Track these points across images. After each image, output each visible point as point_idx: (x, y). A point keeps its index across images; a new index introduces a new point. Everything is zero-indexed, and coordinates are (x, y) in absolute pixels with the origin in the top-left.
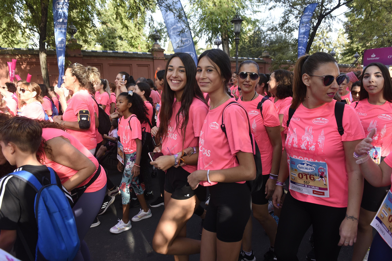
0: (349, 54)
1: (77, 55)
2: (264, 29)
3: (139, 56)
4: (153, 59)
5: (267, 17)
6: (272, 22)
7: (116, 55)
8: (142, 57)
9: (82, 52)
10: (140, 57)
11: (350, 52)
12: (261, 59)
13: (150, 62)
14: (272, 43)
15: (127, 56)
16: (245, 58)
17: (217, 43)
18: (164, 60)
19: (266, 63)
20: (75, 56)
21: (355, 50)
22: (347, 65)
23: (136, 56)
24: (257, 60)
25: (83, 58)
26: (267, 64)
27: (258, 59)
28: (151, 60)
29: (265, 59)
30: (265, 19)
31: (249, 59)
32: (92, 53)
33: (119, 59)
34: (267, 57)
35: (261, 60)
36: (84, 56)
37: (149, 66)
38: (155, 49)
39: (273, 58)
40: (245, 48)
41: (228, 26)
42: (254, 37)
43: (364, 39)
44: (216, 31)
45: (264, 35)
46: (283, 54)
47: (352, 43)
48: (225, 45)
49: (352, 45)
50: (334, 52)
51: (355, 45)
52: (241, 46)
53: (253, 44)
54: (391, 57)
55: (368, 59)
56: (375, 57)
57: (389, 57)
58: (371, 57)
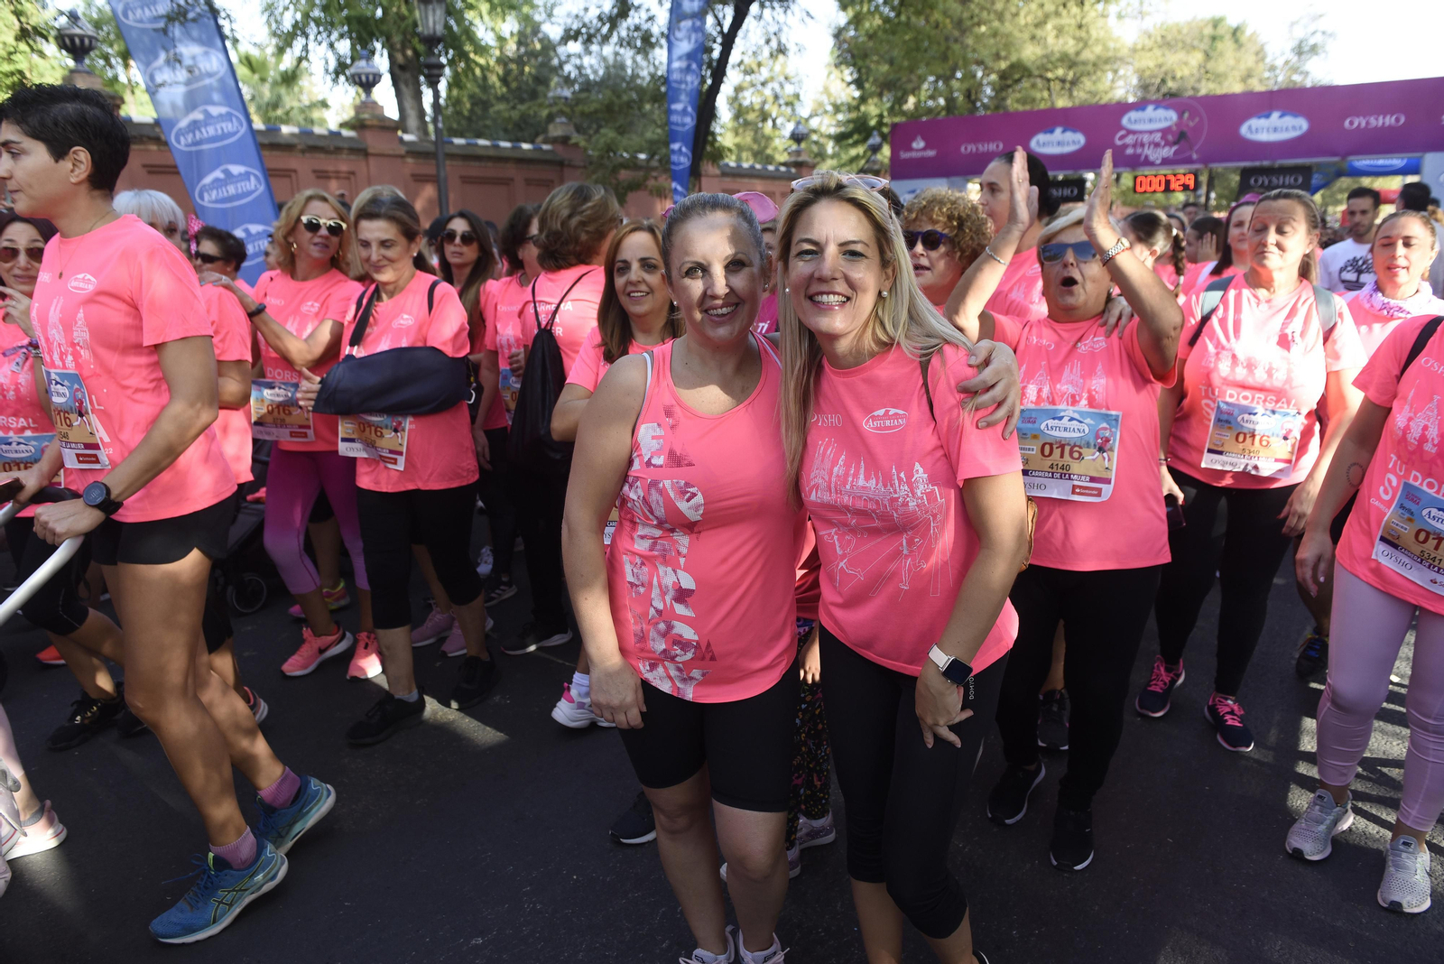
0: (855, 137)
2: (553, 31)
6: (582, 7)
11: (857, 130)
12: (545, 147)
14: (588, 86)
16: (482, 142)
17: (360, 78)
19: (566, 163)
21: (873, 123)
24: (529, 150)
26: (570, 166)
27: (535, 149)
29: (560, 148)
31: (497, 147)
34: (564, 140)
35: (547, 151)
39: (583, 144)
40: (485, 105)
41: (411, 11)
42: (520, 61)
43: (895, 87)
44: (363, 32)
45: (557, 55)
46: (622, 131)
47: (863, 100)
48: (403, 87)
49: (863, 108)
50: (802, 129)
51: (872, 109)
52: (472, 97)
53: (519, 88)
54: (971, 148)
55: (904, 155)
56: (924, 149)
57: (963, 149)
58: (911, 149)
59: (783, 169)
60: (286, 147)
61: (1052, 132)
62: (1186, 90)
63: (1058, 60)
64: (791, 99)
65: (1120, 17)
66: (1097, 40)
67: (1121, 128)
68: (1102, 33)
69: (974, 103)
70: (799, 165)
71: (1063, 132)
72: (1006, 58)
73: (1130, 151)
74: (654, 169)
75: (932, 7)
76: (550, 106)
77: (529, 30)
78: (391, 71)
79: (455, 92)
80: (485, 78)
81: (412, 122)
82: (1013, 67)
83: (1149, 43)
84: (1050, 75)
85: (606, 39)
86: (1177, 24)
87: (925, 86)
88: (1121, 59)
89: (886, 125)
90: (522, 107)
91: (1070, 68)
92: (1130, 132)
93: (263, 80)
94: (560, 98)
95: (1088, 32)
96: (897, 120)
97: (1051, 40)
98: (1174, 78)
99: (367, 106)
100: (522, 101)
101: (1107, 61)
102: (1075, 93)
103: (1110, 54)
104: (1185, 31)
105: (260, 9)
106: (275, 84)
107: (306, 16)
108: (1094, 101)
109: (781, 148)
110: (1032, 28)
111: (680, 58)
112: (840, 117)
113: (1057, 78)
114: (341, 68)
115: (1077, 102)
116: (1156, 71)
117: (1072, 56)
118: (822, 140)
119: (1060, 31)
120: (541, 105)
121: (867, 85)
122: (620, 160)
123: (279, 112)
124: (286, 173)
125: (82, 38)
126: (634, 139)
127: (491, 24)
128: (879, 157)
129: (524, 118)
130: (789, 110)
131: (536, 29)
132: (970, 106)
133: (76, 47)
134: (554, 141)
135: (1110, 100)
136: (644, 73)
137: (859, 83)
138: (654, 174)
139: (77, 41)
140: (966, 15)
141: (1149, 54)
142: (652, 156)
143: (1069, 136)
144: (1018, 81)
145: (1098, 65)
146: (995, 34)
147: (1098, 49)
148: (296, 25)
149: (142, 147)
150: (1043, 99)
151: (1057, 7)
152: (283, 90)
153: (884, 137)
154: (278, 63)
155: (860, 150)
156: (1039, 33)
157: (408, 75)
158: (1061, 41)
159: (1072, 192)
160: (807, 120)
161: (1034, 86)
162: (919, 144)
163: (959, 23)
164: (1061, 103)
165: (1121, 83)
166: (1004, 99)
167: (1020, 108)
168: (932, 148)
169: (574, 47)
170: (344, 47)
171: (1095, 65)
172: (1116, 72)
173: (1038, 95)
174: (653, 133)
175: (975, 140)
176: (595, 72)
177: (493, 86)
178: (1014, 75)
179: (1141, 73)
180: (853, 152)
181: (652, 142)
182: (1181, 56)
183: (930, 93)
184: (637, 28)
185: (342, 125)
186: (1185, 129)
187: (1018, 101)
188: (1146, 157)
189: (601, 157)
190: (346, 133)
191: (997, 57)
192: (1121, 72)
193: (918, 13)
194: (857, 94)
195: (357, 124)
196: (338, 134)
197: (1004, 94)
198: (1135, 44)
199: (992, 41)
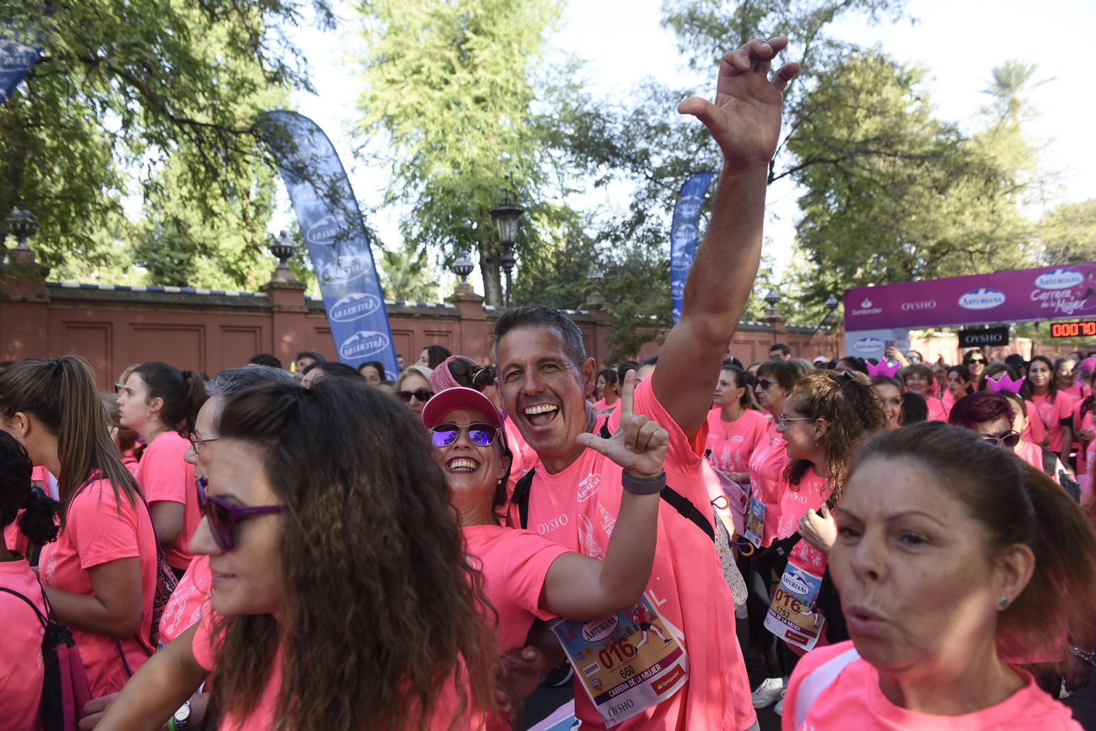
0: (817, 299)
1: (32, 298)
2: (592, 234)
3: (229, 303)
4: (272, 312)
5: (600, 206)
6: (611, 217)
7: (157, 298)
8: (238, 304)
9: (47, 290)
10: (233, 304)
11: (818, 293)
12: (584, 312)
13: (262, 321)
14: (615, 270)
15: (191, 301)
17: (460, 269)
18: (306, 313)
19: (598, 323)
20: (24, 301)
21: (830, 288)
22: (809, 327)
23: (218, 302)
25: (51, 306)
26: (601, 325)
27: (576, 314)
28: (264, 314)
29: (594, 313)
30: (593, 210)
32: (81, 291)
33: (166, 310)
34: (598, 307)
35: (585, 315)
36: (54, 300)
37: (258, 330)
38: (277, 283)
39: (610, 311)
40: (544, 284)
41: (495, 225)
42: (569, 254)
43: (846, 262)
44: (463, 239)
45: (594, 250)
46: (638, 301)
47: (821, 271)
48: (488, 273)
49: (822, 278)
50: (775, 294)
51: (828, 278)
52: (535, 278)
53: (566, 272)
54: (910, 306)
55: (855, 313)
56: (872, 308)
57: (903, 307)
58: (861, 308)
59: (760, 324)
60: (408, 315)
61: (976, 292)
62: (1088, 254)
63: (976, 238)
64: (764, 273)
65: (1025, 203)
66: (1008, 222)
67: (1036, 288)
68: (1011, 216)
69: (910, 271)
70: (772, 320)
71: (986, 292)
72: (933, 238)
73: (1044, 305)
74: (662, 326)
75: (871, 207)
76: (589, 284)
77: (576, 233)
78: (481, 263)
79: (524, 275)
80: (544, 266)
81: (493, 297)
82: (939, 243)
83: (1052, 221)
84: (971, 249)
85: (628, 237)
86: (1074, 205)
87: (871, 261)
88: (1030, 234)
89: (840, 289)
90: (568, 287)
91: (987, 243)
92: (1043, 291)
93: (398, 269)
94: (595, 279)
95: (999, 216)
96: (848, 286)
97: (969, 223)
98: (1076, 245)
99: (463, 287)
100: (569, 281)
101: (1017, 236)
102: (993, 261)
103: (1020, 231)
104: (1082, 210)
105: (398, 225)
106: (406, 272)
107: (427, 229)
108: (1009, 266)
109: (759, 307)
110: (953, 215)
111: (680, 249)
112: (804, 284)
113: (977, 251)
114: (448, 262)
115: (996, 268)
116: (1061, 241)
117: (989, 234)
118: (791, 301)
119: (976, 216)
120: (581, 285)
121: (824, 262)
122: (637, 320)
123: (407, 289)
124: (406, 333)
125: (286, 247)
126: (649, 305)
127: (549, 229)
128: (836, 313)
129: (569, 293)
130: (764, 280)
131: (580, 232)
132: (907, 274)
133: (281, 252)
134: (590, 308)
135: (1024, 265)
136: (656, 259)
137: (817, 259)
138: (662, 330)
139: (283, 250)
140: (898, 209)
141: (1053, 229)
142: (660, 318)
143: (991, 295)
144: (944, 254)
145: (1010, 240)
146: (924, 221)
147: (1009, 228)
148: (420, 235)
149: (316, 316)
150: (967, 266)
151: (973, 199)
152: (410, 276)
153: (839, 298)
154: (409, 258)
155: (820, 308)
156: (959, 218)
157: (491, 266)
158: (978, 224)
159: (997, 337)
160: (778, 287)
161: (958, 257)
162: (867, 304)
163: (894, 215)
164: (983, 269)
165: (1031, 252)
166: (934, 268)
167: (949, 274)
168: (878, 307)
169: (606, 244)
170: (449, 248)
171: (1007, 240)
172: (1026, 243)
173: (963, 263)
174: (662, 301)
175: (913, 301)
176: (621, 259)
177: (549, 272)
178: (941, 250)
179: (1047, 243)
180: (815, 309)
181: (661, 308)
182: (1081, 229)
183: (874, 265)
184: (649, 230)
185: (446, 300)
186: (1092, 287)
187: (947, 269)
188: (1060, 309)
189: (624, 319)
190: (448, 305)
191: (926, 238)
192: (1031, 244)
193: (859, 211)
194: (816, 267)
195: (455, 300)
196: (443, 306)
197: (934, 264)
198: (1041, 222)
199: (922, 226)
